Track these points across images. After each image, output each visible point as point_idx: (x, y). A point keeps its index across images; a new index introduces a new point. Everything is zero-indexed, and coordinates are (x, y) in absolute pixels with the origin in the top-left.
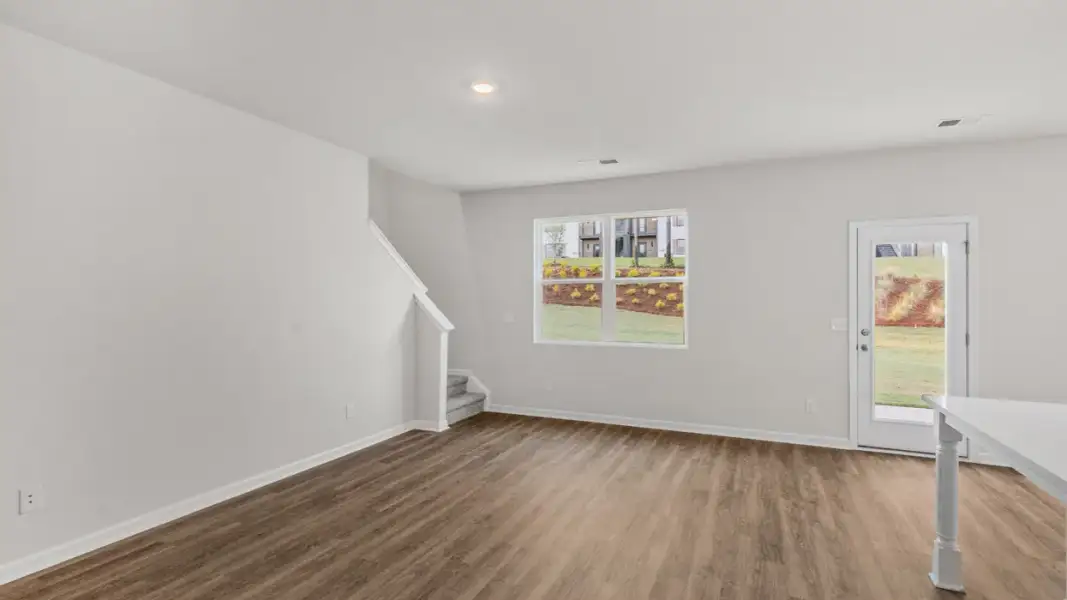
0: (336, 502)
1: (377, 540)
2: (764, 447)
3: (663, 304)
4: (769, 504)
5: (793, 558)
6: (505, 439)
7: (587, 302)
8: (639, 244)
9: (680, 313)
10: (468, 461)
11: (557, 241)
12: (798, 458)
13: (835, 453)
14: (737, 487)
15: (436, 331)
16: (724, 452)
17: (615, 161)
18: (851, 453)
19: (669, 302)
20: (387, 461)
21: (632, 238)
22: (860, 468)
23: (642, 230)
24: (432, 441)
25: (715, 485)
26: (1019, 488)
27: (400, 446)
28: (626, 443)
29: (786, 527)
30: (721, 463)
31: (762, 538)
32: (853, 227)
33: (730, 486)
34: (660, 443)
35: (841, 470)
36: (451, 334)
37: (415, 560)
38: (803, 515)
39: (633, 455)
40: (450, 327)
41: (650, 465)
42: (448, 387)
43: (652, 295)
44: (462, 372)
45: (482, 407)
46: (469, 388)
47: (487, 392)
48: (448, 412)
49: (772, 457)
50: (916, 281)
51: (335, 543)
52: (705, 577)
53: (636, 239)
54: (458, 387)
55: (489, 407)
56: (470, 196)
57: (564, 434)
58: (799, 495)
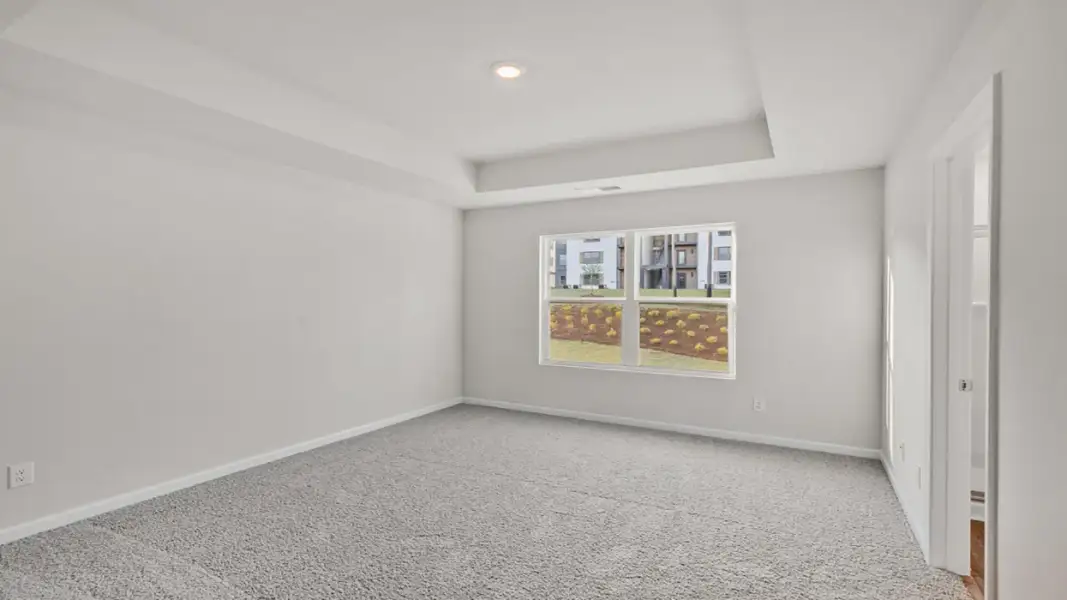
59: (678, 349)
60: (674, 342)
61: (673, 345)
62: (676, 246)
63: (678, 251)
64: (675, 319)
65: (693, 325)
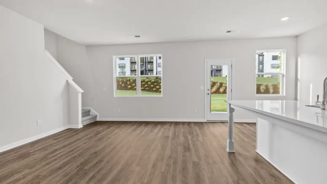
0: (30, 156)
1: (47, 167)
2: (184, 123)
3: (155, 89)
4: (186, 138)
5: (193, 150)
6: (103, 128)
7: (133, 89)
8: (148, 72)
9: (160, 92)
10: (89, 136)
11: (123, 71)
12: (192, 125)
13: (202, 123)
14: (177, 134)
15: (77, 93)
16: (173, 125)
17: (139, 37)
18: (205, 122)
19: (157, 89)
20: (56, 139)
21: (146, 70)
22: (208, 126)
23: (149, 68)
24: (76, 131)
25: (171, 134)
26: (243, 127)
27: (62, 134)
28: (144, 126)
29: (190, 142)
30: (172, 128)
31: (184, 147)
32: (206, 61)
33: (175, 134)
34: (154, 125)
35: (203, 127)
36: (83, 94)
37: (64, 171)
38: (195, 139)
39: (146, 129)
40: (82, 91)
41: (152, 131)
42: (82, 113)
43: (152, 87)
44: (87, 108)
45: (96, 119)
46: (91, 113)
47: (98, 114)
48: (82, 121)
49: (186, 126)
50: (217, 83)
51: (27, 171)
52: (168, 160)
53: (147, 71)
54: (86, 113)
55: (98, 119)
56: (89, 47)
57: (124, 125)
58: (193, 134)
59: (148, 90)
60: (147, 88)
61: (147, 89)
62: (148, 62)
63: (148, 64)
64: (148, 82)
65: (153, 83)
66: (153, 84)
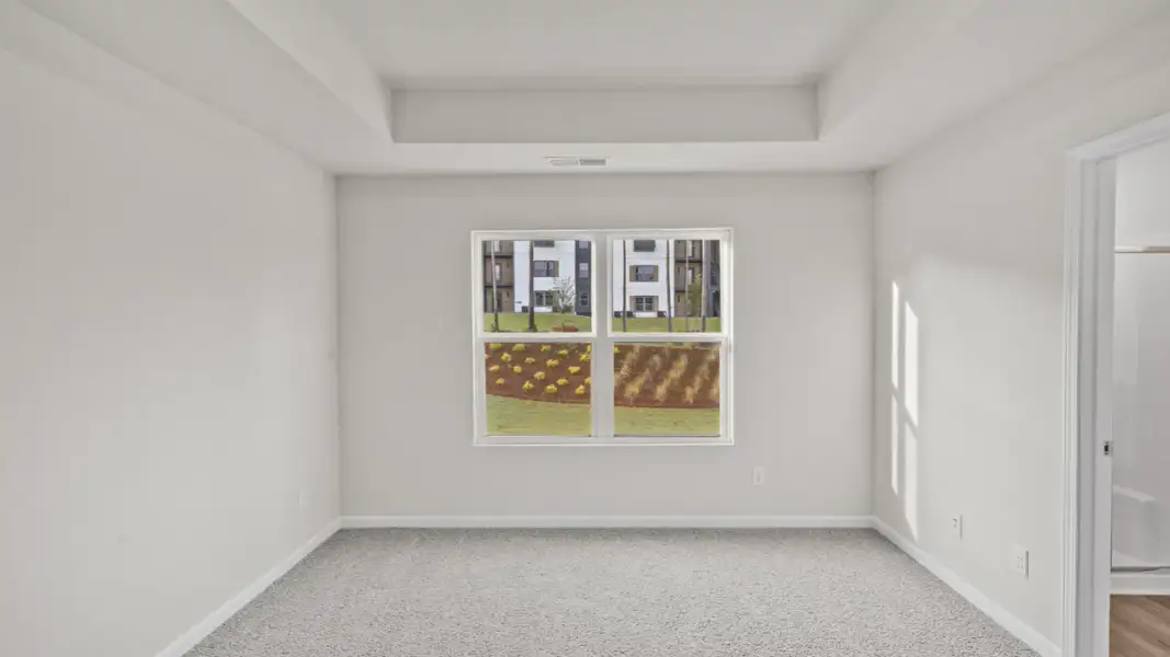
66: (521, 362)
